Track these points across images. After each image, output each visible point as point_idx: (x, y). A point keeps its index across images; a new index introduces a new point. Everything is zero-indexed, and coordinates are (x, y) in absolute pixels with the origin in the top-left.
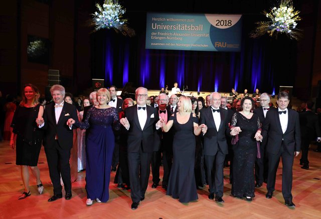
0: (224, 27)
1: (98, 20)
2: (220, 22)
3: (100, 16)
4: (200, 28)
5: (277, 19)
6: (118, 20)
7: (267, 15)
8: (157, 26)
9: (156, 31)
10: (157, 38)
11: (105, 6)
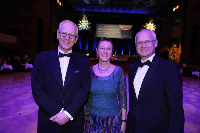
0: (126, 30)
1: (80, 27)
2: (124, 28)
3: (81, 25)
4: (117, 30)
5: (148, 28)
6: (88, 27)
7: (144, 26)
9: (99, 30)
10: (100, 33)
11: (82, 21)
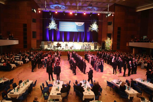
2: (79, 24)
3: (51, 26)
4: (74, 25)
6: (55, 27)
7: (91, 26)
8: (62, 25)
10: (62, 28)
